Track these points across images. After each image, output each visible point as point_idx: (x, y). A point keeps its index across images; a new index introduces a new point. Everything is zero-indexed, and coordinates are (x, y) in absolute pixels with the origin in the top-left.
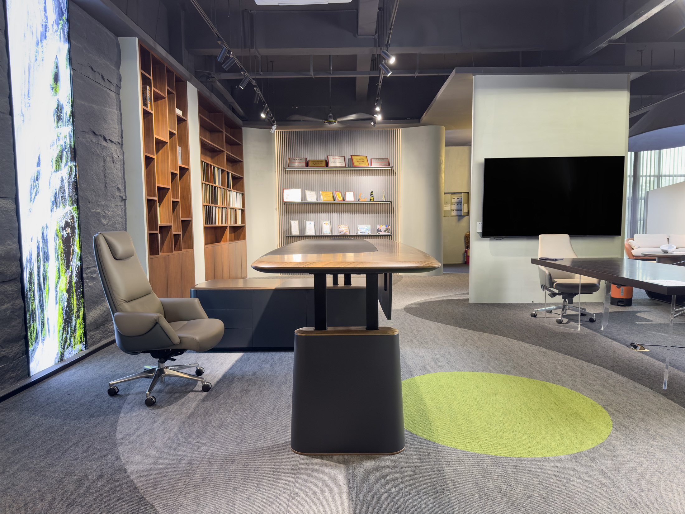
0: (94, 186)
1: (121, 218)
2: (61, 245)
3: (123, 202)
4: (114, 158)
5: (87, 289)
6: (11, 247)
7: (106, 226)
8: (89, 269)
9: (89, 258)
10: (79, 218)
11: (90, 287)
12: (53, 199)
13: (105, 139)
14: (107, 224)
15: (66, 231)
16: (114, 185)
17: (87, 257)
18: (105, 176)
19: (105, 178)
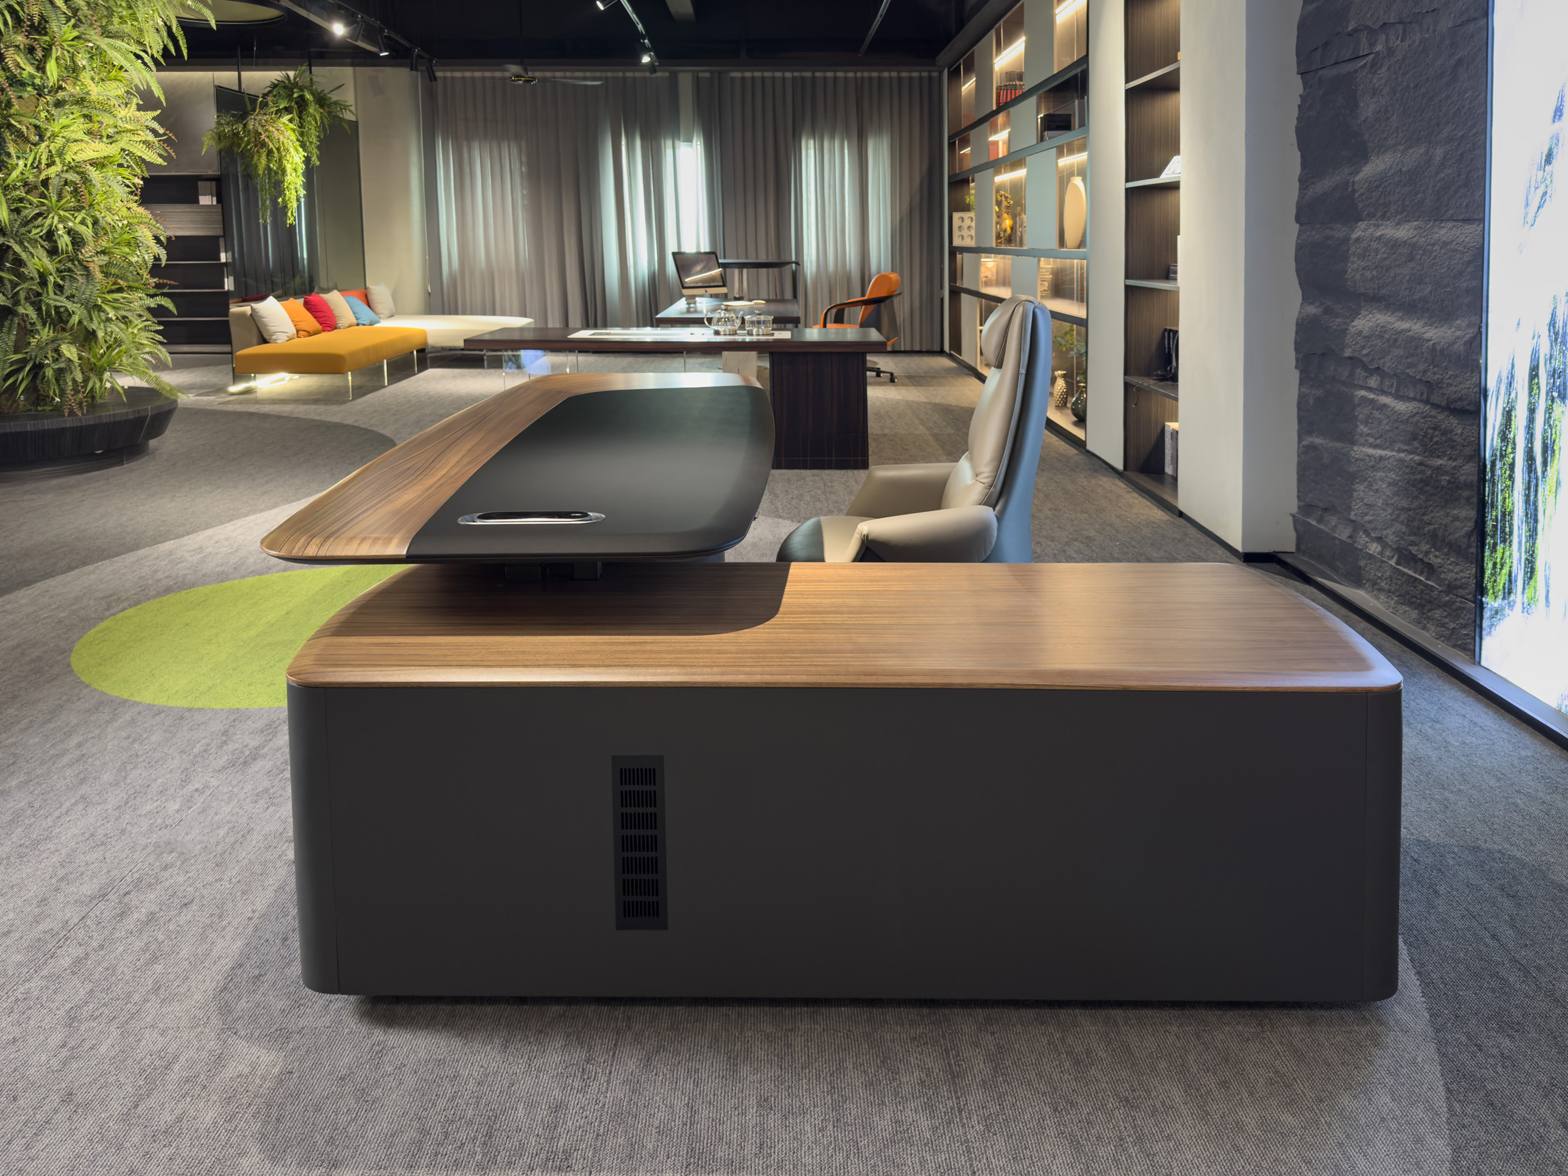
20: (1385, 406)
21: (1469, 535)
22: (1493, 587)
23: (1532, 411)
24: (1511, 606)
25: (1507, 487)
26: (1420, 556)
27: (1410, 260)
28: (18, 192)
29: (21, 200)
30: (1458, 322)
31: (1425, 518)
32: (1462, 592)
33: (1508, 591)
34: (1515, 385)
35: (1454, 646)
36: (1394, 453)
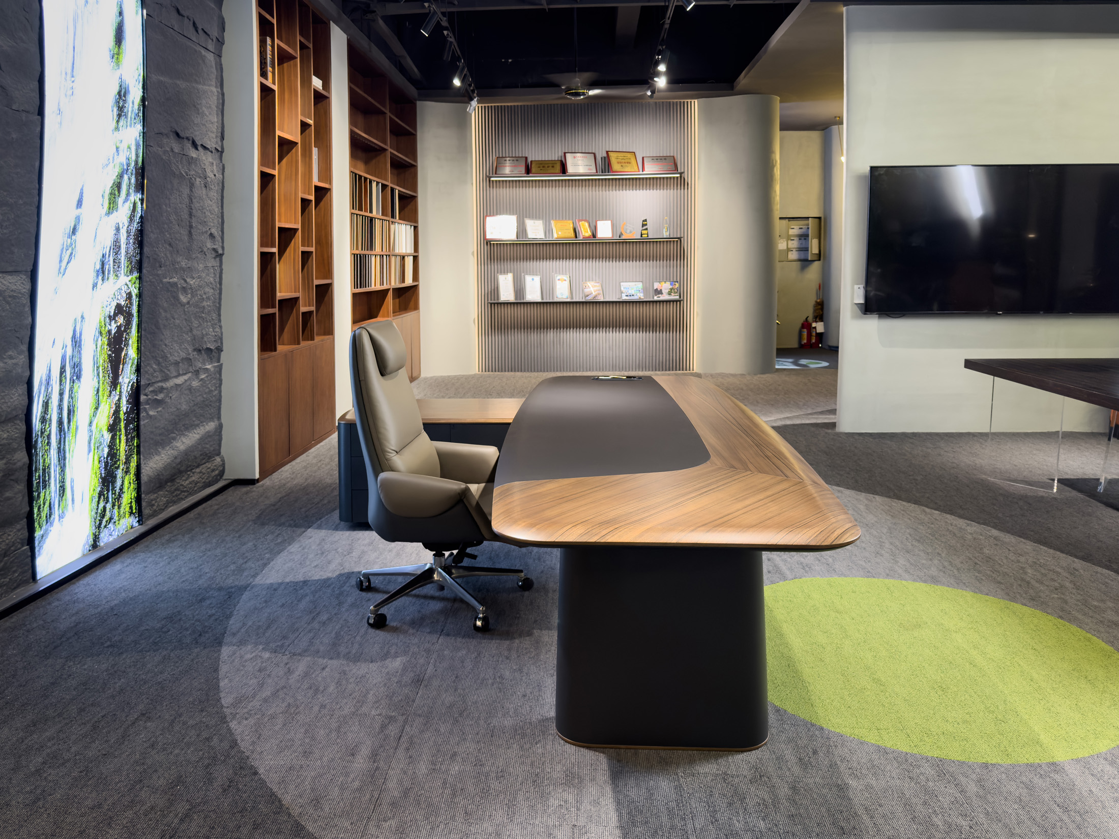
0: (170, 234)
1: (213, 289)
3: (218, 259)
4: (208, 179)
5: (146, 421)
6: (14, 361)
7: (187, 306)
8: (151, 386)
9: (152, 367)
10: (140, 296)
11: (151, 417)
13: (195, 145)
14: (188, 303)
16: (204, 230)
17: (149, 364)
18: (191, 215)
19: (191, 218)
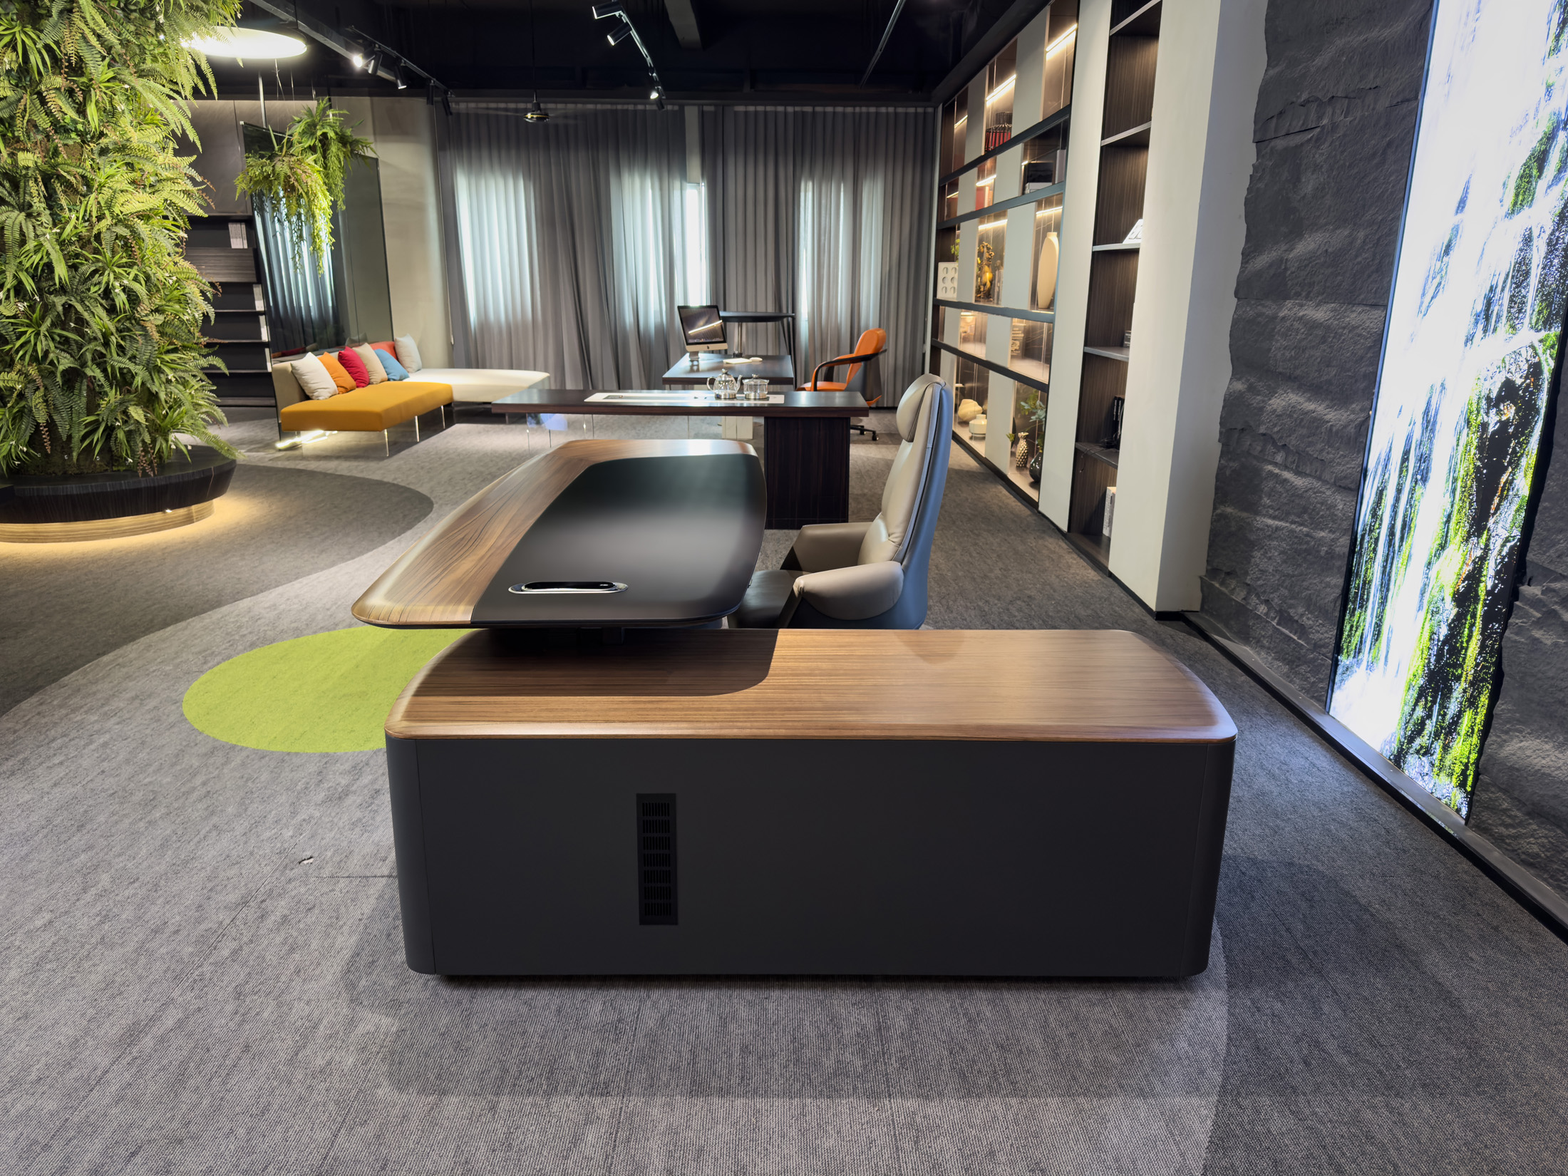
2: (1473, 451)
10: (1557, 374)
12: (1480, 306)
15: (1499, 412)
20: (1286, 480)
21: (1335, 601)
22: (1348, 647)
23: (1399, 491)
24: (1359, 664)
25: (1371, 558)
26: (1296, 618)
27: (1323, 343)
28: (74, 248)
29: (77, 256)
30: (1354, 406)
31: (1305, 583)
32: (1324, 650)
33: (1359, 651)
34: (1389, 467)
35: (1313, 697)
36: (1288, 525)
